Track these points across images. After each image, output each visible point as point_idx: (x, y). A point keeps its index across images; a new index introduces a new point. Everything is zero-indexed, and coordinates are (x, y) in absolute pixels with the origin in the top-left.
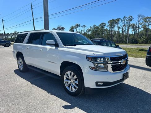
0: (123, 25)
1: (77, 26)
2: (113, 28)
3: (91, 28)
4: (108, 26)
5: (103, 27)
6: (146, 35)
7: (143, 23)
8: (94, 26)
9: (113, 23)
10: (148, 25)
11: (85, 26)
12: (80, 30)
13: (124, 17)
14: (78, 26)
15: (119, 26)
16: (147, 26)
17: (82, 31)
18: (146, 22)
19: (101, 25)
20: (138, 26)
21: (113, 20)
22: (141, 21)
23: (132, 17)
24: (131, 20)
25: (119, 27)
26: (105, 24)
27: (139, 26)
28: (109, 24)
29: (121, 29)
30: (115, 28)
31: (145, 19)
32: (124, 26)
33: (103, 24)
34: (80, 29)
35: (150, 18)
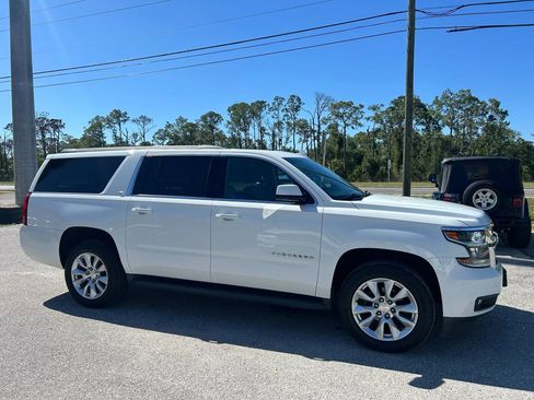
0: (275, 124)
1: (118, 118)
2: (245, 130)
3: (169, 126)
4: (229, 123)
5: (212, 128)
6: (340, 155)
7: (329, 119)
8: (181, 120)
9: (244, 114)
10: (343, 124)
11: (145, 120)
12: (130, 134)
13: (276, 99)
14: (118, 116)
15: (263, 125)
16: (340, 128)
17: (135, 135)
18: (337, 116)
19: (204, 118)
20: (316, 128)
21: (244, 106)
22: (326, 114)
23: (299, 99)
24: (297, 109)
25: (262, 130)
26: (219, 118)
27: (319, 126)
28: (233, 119)
29: (268, 134)
30: (251, 131)
31: (335, 107)
32: (279, 125)
33: (212, 115)
34: (128, 129)
35: (349, 104)
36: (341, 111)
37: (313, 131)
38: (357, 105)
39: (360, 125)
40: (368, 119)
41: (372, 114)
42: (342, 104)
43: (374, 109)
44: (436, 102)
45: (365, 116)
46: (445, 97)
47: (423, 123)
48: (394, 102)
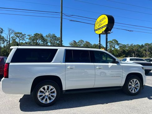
7: (14, 37)
10: (19, 39)
22: (12, 35)
23: (2, 29)
24: (1, 32)
31: (16, 33)
35: (21, 33)
36: (18, 35)
37: (6, 40)
38: (23, 34)
39: (25, 40)
40: (27, 39)
41: (28, 37)
42: (18, 33)
43: (29, 36)
44: (46, 36)
45: (26, 37)
46: (49, 35)
47: (43, 42)
48: (35, 35)
